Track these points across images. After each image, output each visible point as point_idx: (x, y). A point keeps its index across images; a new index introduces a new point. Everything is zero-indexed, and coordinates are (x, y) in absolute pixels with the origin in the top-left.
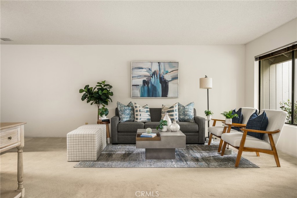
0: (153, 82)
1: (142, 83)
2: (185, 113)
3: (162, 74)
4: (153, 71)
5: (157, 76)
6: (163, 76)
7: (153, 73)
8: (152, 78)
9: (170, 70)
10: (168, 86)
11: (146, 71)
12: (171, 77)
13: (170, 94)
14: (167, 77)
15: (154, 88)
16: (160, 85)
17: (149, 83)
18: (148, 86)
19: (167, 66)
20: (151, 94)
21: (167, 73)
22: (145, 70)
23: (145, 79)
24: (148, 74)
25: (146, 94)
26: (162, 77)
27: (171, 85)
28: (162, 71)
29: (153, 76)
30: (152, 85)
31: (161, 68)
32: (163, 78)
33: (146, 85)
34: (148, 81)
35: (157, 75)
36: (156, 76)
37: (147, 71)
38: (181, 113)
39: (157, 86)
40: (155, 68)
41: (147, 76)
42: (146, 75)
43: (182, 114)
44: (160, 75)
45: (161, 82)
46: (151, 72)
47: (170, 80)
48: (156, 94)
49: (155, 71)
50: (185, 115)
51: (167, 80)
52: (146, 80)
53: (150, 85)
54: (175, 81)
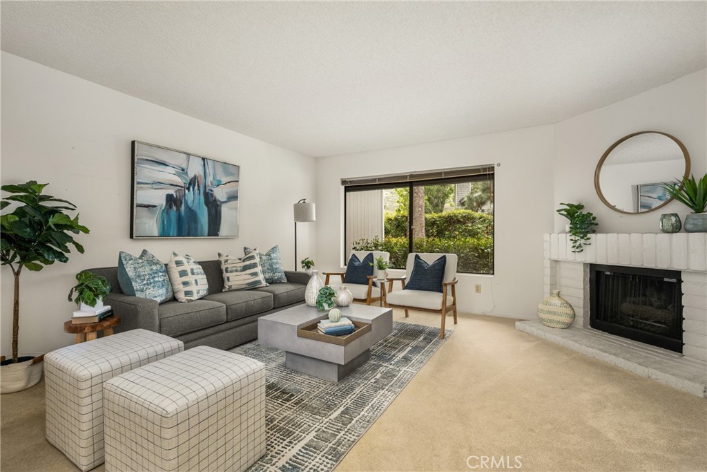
0: (190, 203)
1: (164, 202)
2: (274, 266)
3: (209, 186)
4: (191, 175)
5: (199, 189)
6: (212, 191)
7: (191, 180)
8: (189, 191)
9: (224, 180)
10: (220, 212)
11: (174, 172)
12: (226, 193)
13: (224, 230)
14: (220, 194)
15: (192, 214)
16: (205, 209)
17: (181, 203)
18: (178, 210)
19: (219, 169)
20: (185, 227)
21: (219, 184)
22: (173, 170)
23: (172, 191)
24: (178, 180)
25: (174, 230)
26: (210, 192)
27: (225, 211)
28: (210, 179)
29: (191, 188)
30: (189, 209)
31: (207, 171)
32: (212, 195)
33: (174, 208)
34: (180, 197)
35: (199, 187)
36: (196, 188)
37: (178, 174)
38: (266, 268)
39: (198, 211)
40: (195, 169)
41: (177, 186)
42: (175, 184)
43: (268, 269)
44: (205, 187)
45: (207, 203)
46: (185, 176)
47: (225, 200)
48: (196, 229)
49: (195, 177)
50: (274, 271)
51: (219, 201)
52: (175, 196)
53: (183, 208)
54: (232, 203)
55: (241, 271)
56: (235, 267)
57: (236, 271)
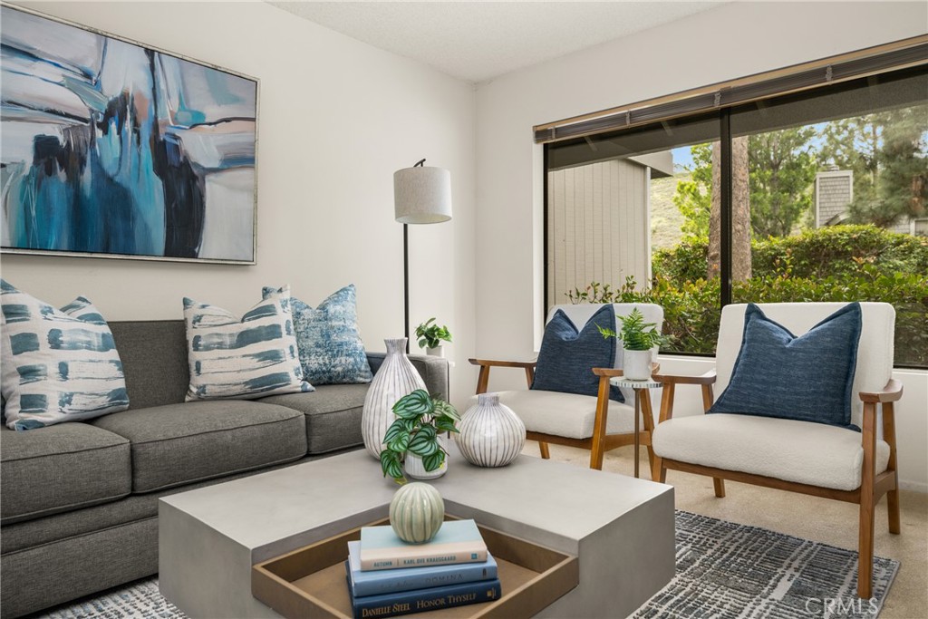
0: (109, 164)
1: (27, 157)
2: (334, 337)
3: (166, 124)
4: (112, 89)
5: (136, 131)
6: (176, 138)
7: (111, 105)
8: (106, 132)
9: (213, 112)
10: (201, 196)
11: (60, 79)
12: (218, 147)
13: (213, 242)
14: (200, 147)
15: (118, 200)
16: (158, 184)
17: (83, 162)
18: (74, 180)
19: (198, 86)
20: (97, 227)
21: (197, 122)
22: (56, 74)
23: (52, 130)
24: (71, 101)
25: (60, 231)
26: (169, 140)
27: (218, 195)
28: (169, 107)
29: (113, 127)
30: (106, 181)
31: (162, 86)
32: (177, 148)
33: (62, 175)
34: (78, 146)
35: (136, 124)
36: (128, 125)
37: (70, 85)
38: (311, 343)
39: (133, 187)
40: (124, 76)
41: (67, 115)
42: (64, 110)
43: (318, 345)
44: (155, 127)
45: (161, 169)
46: (96, 94)
47: (216, 164)
48: (129, 235)
49: (124, 98)
50: (334, 349)
51: (197, 165)
52: (62, 141)
53: (87, 176)
54: (240, 176)
55: (232, 347)
56: (218, 335)
57: (221, 346)
